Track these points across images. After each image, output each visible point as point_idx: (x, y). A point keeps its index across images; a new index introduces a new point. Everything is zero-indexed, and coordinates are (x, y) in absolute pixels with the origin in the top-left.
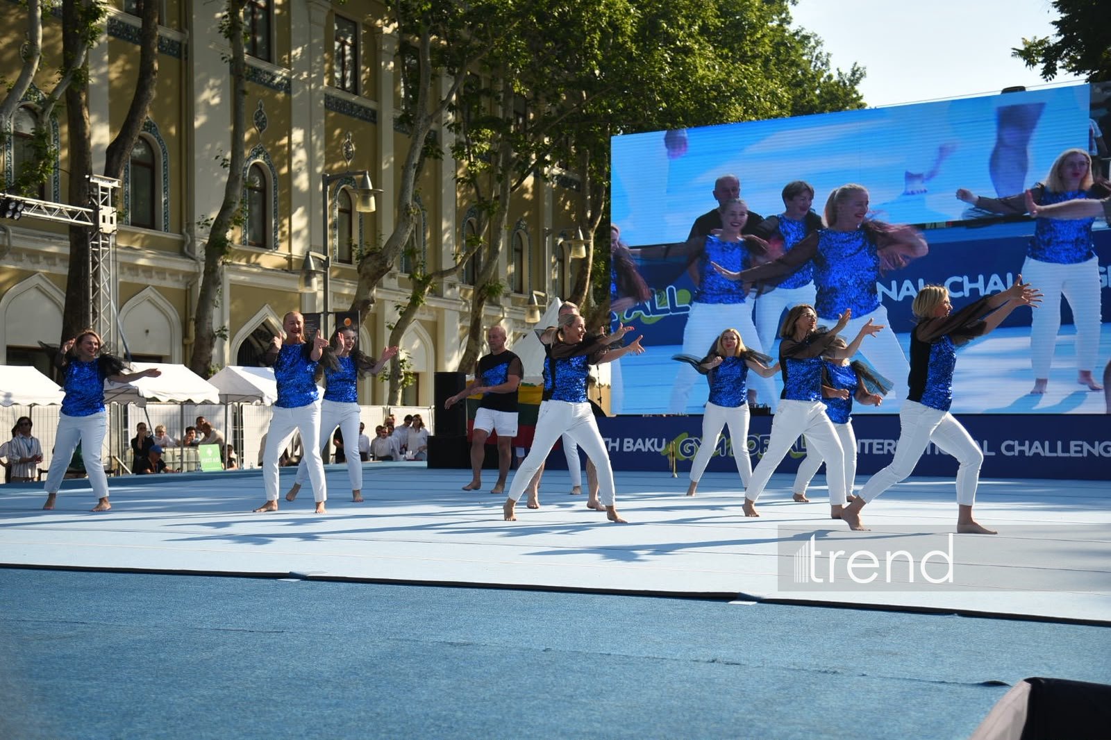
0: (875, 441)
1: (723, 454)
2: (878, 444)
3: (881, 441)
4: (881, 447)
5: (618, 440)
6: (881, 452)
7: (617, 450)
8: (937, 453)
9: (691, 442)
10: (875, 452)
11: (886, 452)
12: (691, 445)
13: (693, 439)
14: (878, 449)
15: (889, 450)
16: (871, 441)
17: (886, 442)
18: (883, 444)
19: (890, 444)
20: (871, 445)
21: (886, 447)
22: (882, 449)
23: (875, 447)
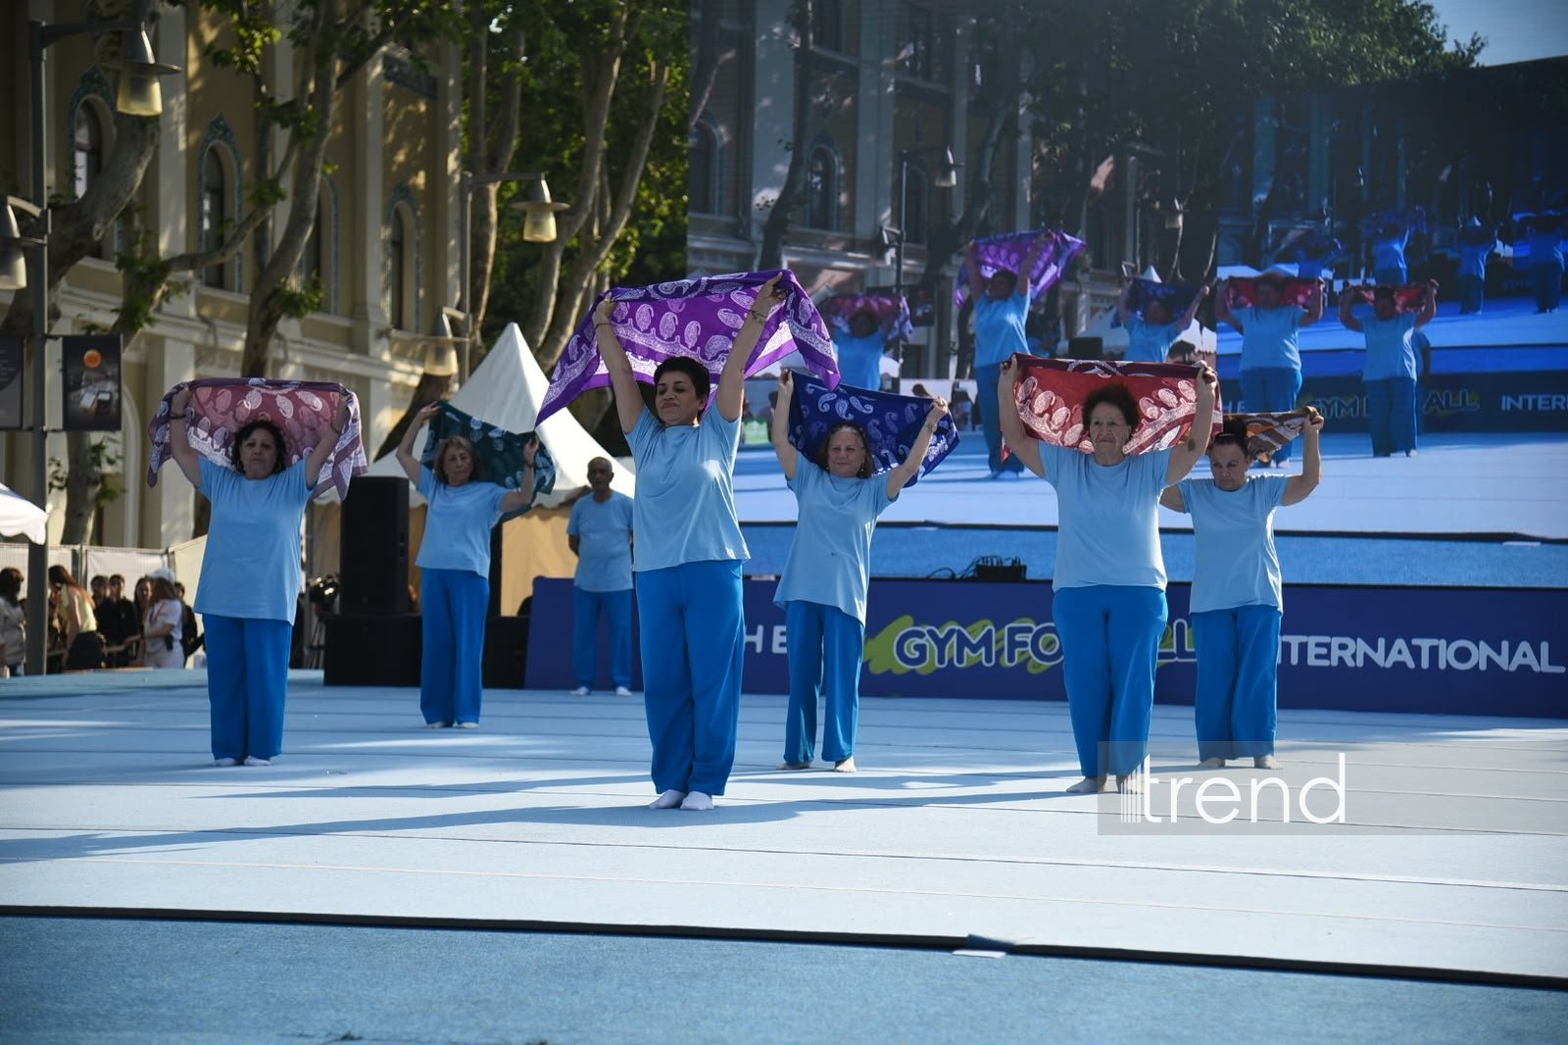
0: (1312, 640)
1: (988, 660)
2: (1318, 645)
3: (1325, 639)
4: (1324, 651)
5: (760, 628)
6: (1324, 663)
7: (759, 649)
8: (1442, 665)
9: (921, 635)
10: (1312, 661)
11: (1334, 662)
12: (918, 641)
13: (924, 629)
14: (1318, 657)
15: (1341, 659)
16: (1303, 639)
17: (1336, 641)
18: (1328, 646)
19: (1343, 647)
20: (1303, 647)
21: (1336, 653)
22: (1328, 656)
23: (1312, 651)
